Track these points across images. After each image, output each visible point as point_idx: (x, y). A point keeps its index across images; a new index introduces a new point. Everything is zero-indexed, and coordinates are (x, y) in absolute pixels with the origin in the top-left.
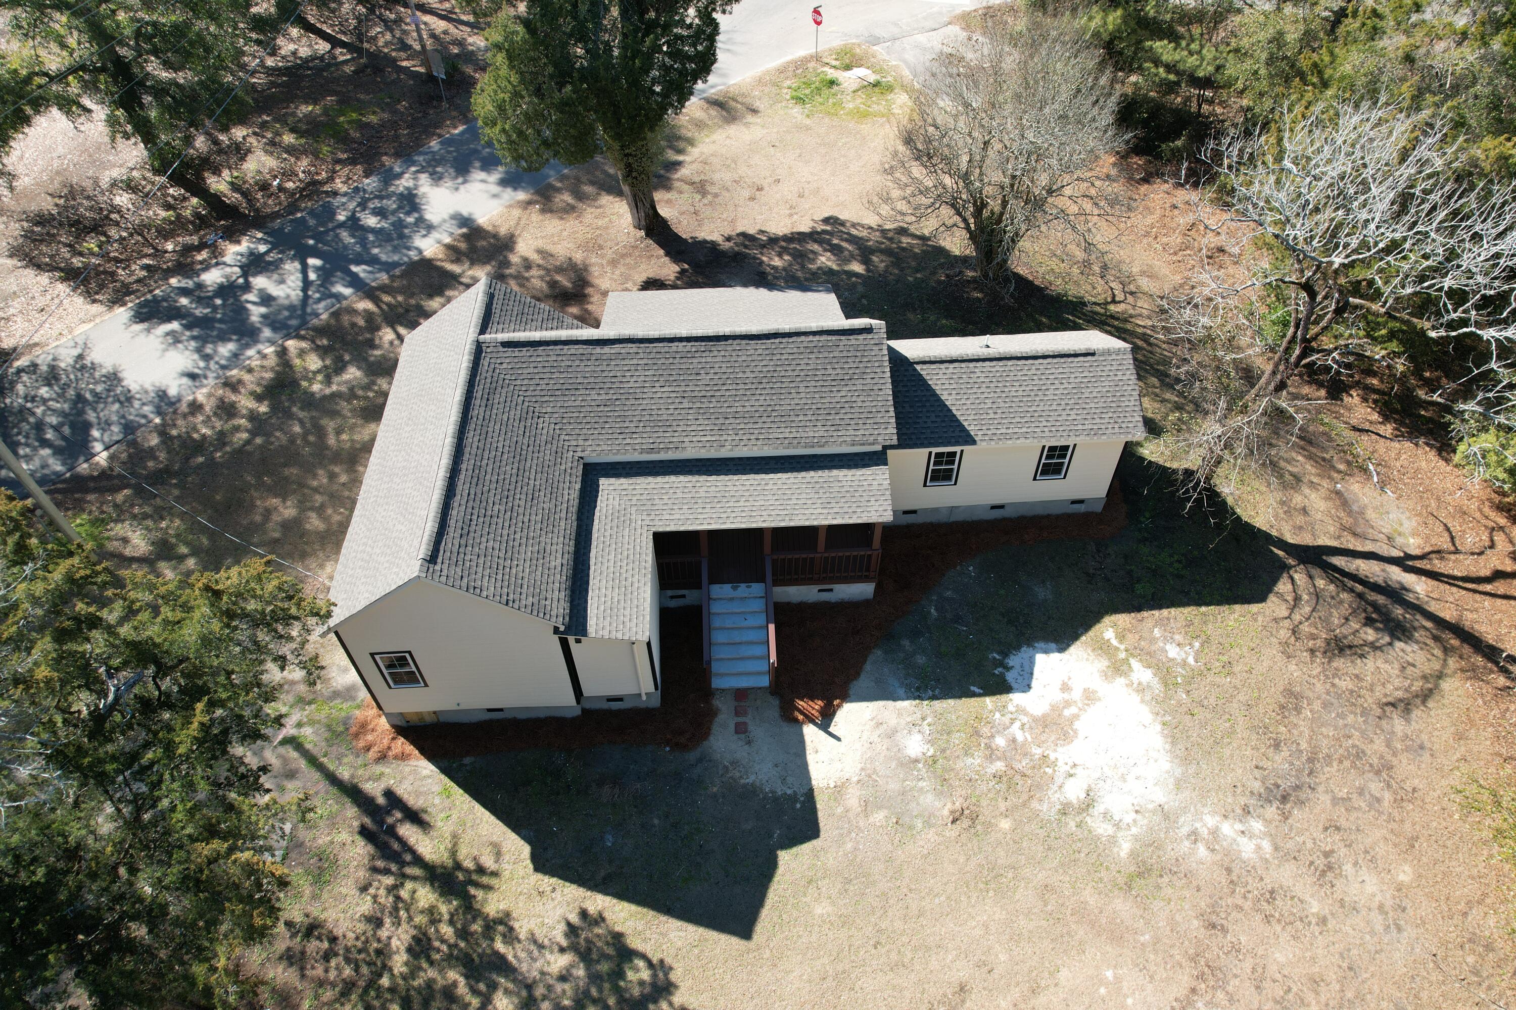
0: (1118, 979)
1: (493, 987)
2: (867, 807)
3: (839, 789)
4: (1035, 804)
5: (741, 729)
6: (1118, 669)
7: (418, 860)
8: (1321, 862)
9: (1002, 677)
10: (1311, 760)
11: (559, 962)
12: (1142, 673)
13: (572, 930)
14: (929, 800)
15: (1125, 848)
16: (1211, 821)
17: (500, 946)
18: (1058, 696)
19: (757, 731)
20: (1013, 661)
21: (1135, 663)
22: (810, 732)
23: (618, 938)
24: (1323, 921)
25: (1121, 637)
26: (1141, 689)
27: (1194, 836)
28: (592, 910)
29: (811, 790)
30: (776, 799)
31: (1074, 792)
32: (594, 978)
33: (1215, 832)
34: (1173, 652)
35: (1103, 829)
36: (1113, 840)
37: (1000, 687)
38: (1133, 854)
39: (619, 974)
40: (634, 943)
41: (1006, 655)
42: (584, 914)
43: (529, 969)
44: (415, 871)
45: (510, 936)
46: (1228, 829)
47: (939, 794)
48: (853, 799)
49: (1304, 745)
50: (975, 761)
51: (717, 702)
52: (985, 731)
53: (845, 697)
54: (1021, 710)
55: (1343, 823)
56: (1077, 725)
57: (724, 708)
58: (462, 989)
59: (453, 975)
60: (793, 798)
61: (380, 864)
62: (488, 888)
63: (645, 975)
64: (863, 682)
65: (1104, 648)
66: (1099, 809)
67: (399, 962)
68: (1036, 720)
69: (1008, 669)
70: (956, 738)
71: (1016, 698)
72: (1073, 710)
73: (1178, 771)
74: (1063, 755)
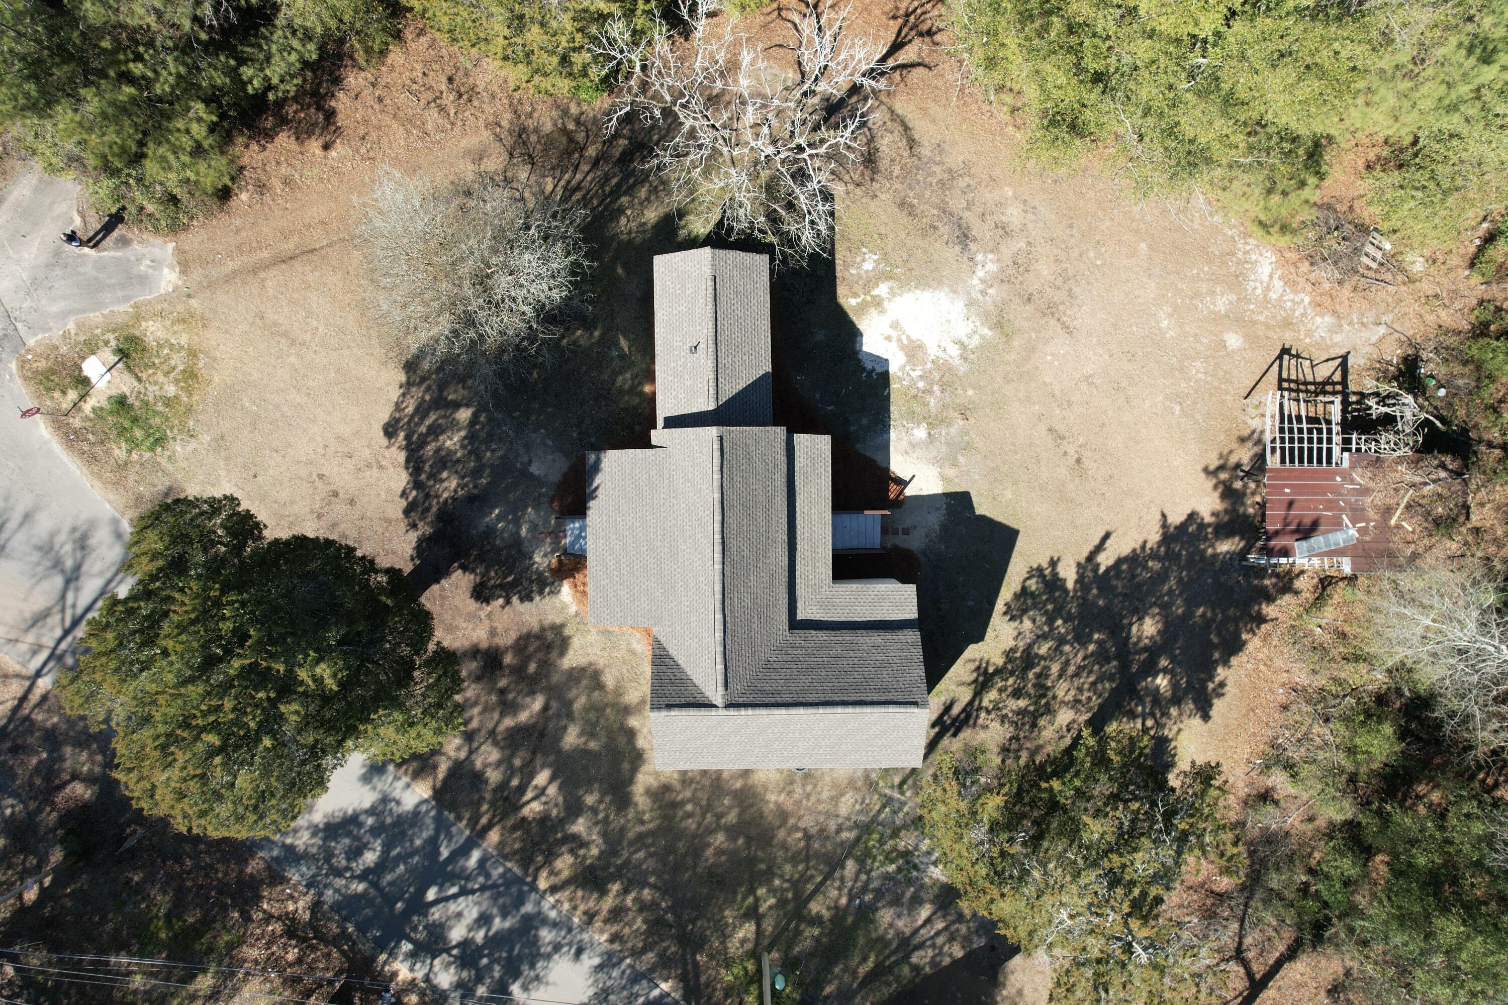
0: (1052, 355)
1: (1036, 654)
2: (955, 465)
3: (944, 478)
4: (961, 373)
5: (906, 532)
6: (878, 303)
7: (971, 703)
8: (1001, 232)
9: (878, 374)
10: (944, 212)
11: (1027, 624)
12: (882, 290)
13: (1012, 618)
14: (953, 431)
15: (987, 332)
16: (975, 281)
17: (1018, 655)
18: (894, 346)
19: (908, 522)
20: (869, 365)
21: (875, 292)
22: (909, 491)
23: (1017, 596)
24: (1029, 243)
25: (855, 295)
26: (892, 293)
27: (983, 293)
28: (1004, 609)
29: (945, 494)
30: (949, 514)
31: (954, 351)
32: (1035, 606)
33: (983, 281)
34: (868, 266)
35: (975, 341)
36: (982, 337)
37: (885, 377)
38: (991, 328)
39: (1032, 595)
40: (1019, 588)
41: (864, 369)
42: (1005, 613)
43: (1029, 638)
44: (977, 703)
45: (1013, 650)
46: (981, 273)
47: (950, 425)
48: (951, 472)
49: (935, 212)
50: (932, 401)
51: (889, 545)
52: (913, 392)
53: (887, 469)
54: (902, 368)
55: (981, 210)
56: (914, 338)
57: (892, 541)
58: (1037, 670)
59: (1031, 675)
60: (949, 505)
61: (971, 722)
62: (988, 663)
63: (1034, 580)
64: (878, 458)
65: (863, 308)
66: (965, 340)
67: (1022, 703)
68: (909, 361)
69: (874, 370)
70: (917, 409)
71: (893, 369)
72: (904, 338)
73: (946, 289)
74: (933, 352)
